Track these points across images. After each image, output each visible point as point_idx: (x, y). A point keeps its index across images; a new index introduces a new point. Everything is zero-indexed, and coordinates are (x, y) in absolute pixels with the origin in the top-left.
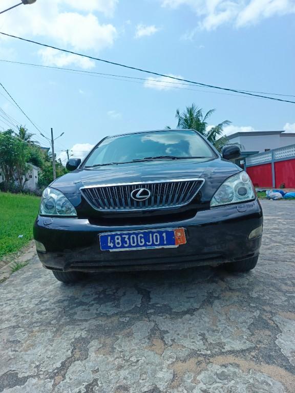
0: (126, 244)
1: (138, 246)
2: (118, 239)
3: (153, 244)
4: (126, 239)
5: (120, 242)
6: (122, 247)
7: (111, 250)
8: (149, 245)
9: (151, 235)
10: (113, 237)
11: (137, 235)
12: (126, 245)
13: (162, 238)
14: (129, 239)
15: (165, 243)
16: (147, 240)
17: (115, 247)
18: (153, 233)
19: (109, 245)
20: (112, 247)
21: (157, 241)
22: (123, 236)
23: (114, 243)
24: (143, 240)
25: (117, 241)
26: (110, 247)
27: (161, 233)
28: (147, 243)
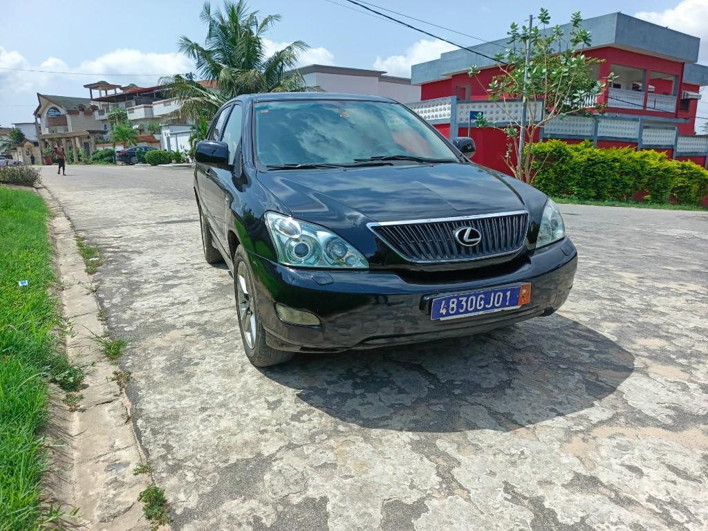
0: (462, 309)
1: (476, 310)
2: (453, 303)
3: (494, 307)
4: (464, 303)
5: (455, 307)
6: (457, 313)
7: (442, 319)
8: (489, 309)
9: (493, 295)
10: (448, 301)
11: (477, 296)
12: (461, 311)
13: (505, 297)
14: (467, 302)
15: (507, 304)
16: (487, 302)
17: (448, 314)
18: (495, 292)
19: (441, 311)
20: (444, 314)
21: (498, 303)
22: (460, 299)
23: (447, 308)
24: (482, 302)
25: (451, 306)
26: (442, 316)
27: (504, 292)
28: (487, 306)
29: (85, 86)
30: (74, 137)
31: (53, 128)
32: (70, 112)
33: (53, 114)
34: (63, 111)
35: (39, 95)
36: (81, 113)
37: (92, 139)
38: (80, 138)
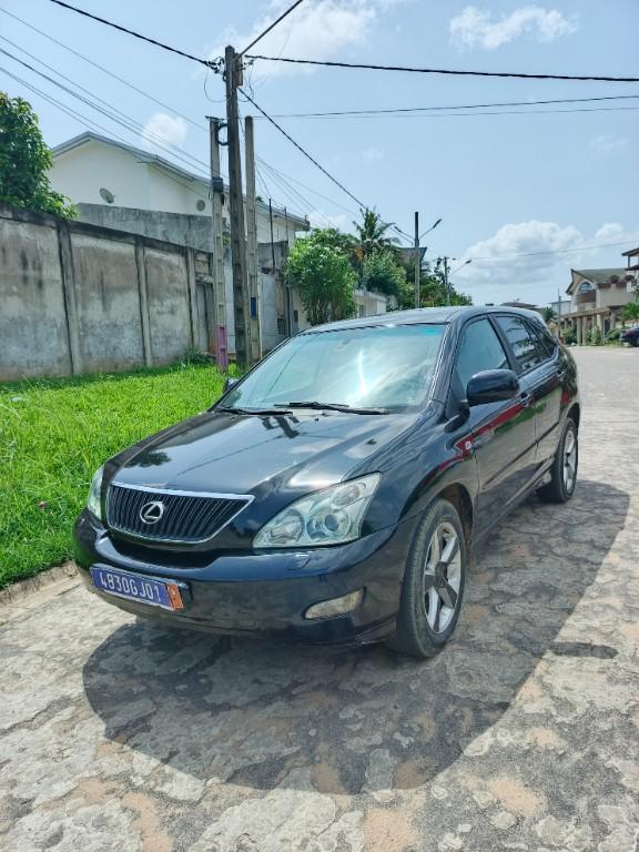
0: (119, 587)
1: (132, 594)
3: (148, 598)
4: (118, 582)
5: (113, 583)
8: (142, 598)
10: (105, 574)
11: (128, 578)
13: (154, 591)
14: (121, 581)
15: (160, 600)
17: (109, 588)
19: (103, 583)
20: (105, 586)
21: (150, 595)
24: (135, 588)
25: (109, 581)
27: (153, 585)
28: (141, 594)
29: (624, 254)
30: (595, 315)
31: (582, 305)
32: (601, 286)
33: (585, 289)
34: (593, 286)
35: (573, 271)
36: (613, 286)
37: (612, 317)
38: (602, 315)
